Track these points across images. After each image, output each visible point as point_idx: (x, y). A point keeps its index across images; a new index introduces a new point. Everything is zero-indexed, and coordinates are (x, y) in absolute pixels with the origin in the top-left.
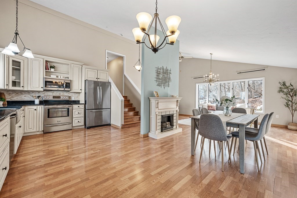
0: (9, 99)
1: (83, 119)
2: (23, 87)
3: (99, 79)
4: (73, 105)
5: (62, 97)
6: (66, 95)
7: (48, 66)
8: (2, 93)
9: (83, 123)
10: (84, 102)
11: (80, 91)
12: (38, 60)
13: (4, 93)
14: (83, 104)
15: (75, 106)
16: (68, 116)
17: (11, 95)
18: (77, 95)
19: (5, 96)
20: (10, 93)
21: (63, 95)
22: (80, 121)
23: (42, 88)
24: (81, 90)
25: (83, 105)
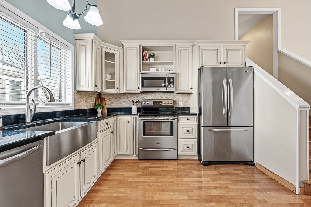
0: (109, 105)
1: (196, 142)
2: (118, 88)
3: (225, 63)
4: (179, 116)
5: (164, 103)
6: (170, 99)
7: (146, 55)
8: (103, 98)
9: (195, 151)
10: (196, 112)
11: (190, 91)
12: (134, 47)
13: (104, 98)
14: (196, 114)
15: (183, 118)
16: (171, 135)
17: (110, 101)
18: (186, 98)
19: (106, 101)
20: (110, 98)
21: (167, 98)
22: (190, 147)
23: (139, 88)
24: (191, 88)
25: (196, 117)
